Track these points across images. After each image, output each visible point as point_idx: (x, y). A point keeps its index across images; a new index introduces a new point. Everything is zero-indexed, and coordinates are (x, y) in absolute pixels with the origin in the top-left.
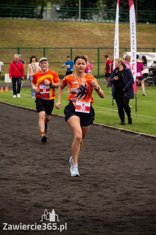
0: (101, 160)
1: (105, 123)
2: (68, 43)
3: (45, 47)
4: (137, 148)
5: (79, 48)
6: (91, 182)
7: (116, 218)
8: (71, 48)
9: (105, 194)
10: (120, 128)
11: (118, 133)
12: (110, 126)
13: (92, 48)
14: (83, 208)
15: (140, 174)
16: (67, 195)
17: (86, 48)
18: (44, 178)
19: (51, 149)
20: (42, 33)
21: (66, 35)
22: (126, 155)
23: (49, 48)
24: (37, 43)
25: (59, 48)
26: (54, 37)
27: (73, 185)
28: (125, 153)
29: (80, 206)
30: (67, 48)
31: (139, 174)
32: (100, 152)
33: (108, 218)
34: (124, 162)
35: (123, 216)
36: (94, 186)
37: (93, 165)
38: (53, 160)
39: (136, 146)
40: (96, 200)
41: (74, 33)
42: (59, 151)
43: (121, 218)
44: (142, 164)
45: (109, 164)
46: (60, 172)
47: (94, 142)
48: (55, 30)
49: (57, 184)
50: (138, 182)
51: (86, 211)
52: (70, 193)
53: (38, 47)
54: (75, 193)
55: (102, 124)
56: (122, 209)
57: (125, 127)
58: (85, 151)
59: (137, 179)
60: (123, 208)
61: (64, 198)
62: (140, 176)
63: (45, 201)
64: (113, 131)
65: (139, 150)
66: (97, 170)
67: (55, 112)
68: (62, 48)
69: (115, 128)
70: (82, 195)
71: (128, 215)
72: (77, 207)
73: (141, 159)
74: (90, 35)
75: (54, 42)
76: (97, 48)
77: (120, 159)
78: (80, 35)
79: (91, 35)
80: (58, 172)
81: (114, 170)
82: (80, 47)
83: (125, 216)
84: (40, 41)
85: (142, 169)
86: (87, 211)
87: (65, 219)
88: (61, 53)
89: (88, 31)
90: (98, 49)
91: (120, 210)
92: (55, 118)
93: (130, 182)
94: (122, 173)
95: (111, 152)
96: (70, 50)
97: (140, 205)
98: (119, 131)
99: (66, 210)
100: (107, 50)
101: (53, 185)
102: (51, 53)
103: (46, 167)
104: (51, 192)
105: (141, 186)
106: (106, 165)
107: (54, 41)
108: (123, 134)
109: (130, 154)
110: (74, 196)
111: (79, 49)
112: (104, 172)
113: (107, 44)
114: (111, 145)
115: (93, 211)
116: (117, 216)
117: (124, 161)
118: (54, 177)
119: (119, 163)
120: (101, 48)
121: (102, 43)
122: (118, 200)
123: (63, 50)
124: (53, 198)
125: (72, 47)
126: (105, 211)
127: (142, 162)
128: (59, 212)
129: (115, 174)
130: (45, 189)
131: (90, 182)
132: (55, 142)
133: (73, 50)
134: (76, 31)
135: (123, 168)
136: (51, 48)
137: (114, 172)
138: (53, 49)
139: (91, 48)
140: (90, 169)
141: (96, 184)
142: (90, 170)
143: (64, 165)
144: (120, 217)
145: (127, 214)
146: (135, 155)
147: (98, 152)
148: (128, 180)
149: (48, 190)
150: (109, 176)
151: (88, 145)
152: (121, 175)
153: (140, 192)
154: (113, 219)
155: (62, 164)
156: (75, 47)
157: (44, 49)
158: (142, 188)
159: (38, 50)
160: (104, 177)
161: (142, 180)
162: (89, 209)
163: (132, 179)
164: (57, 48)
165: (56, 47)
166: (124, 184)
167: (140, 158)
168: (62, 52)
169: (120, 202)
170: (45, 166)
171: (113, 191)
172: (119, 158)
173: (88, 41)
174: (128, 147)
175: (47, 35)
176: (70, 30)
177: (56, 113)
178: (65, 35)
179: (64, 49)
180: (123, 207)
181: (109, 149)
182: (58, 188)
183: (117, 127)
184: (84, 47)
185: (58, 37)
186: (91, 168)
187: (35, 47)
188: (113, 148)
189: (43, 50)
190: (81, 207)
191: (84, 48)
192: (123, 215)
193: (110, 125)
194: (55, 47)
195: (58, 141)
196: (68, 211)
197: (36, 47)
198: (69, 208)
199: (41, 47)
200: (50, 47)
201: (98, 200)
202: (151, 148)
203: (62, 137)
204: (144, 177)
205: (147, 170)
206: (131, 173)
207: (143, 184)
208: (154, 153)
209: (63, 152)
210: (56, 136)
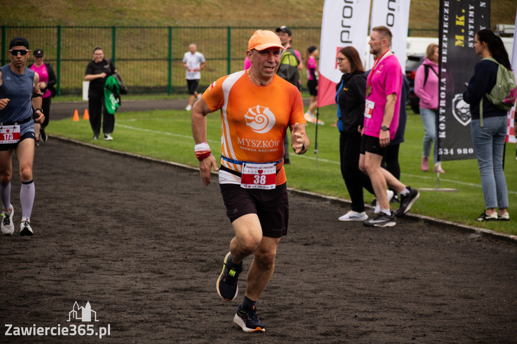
0: (286, 263)
1: (298, 186)
3: (172, 25)
4: (365, 237)
5: (246, 28)
6: (262, 308)
8: (229, 28)
9: (290, 333)
10: (330, 195)
11: (325, 206)
12: (308, 193)
15: (370, 292)
16: (207, 334)
18: (159, 299)
19: (179, 240)
22: (341, 253)
23: (180, 27)
24: (155, 17)
25: (202, 28)
26: (192, 4)
28: (338, 248)
30: (219, 28)
31: (366, 292)
32: (285, 245)
34: (335, 266)
38: (181, 261)
39: (363, 233)
42: (195, 243)
44: (374, 271)
45: (302, 271)
46: (194, 287)
50: (364, 308)
52: (214, 331)
53: (156, 25)
55: (291, 187)
57: (340, 195)
59: (363, 302)
62: (370, 295)
64: (314, 203)
65: (370, 241)
66: (276, 283)
67: (190, 163)
68: (208, 28)
69: (319, 195)
73: (374, 260)
75: (191, 14)
77: (327, 260)
80: (192, 287)
81: (313, 283)
82: (248, 25)
84: (161, 13)
85: (373, 281)
88: (207, 37)
92: (190, 175)
93: (346, 307)
94: (330, 290)
95: (307, 246)
96: (225, 31)
98: (328, 202)
100: (308, 31)
101: (179, 313)
102: (186, 38)
103: (166, 277)
104: (172, 327)
105: (370, 316)
106: (296, 272)
107: (192, 12)
108: (336, 209)
109: (349, 249)
111: (245, 30)
112: (292, 286)
113: (308, 20)
114: (310, 232)
117: (336, 264)
118: (182, 297)
119: (324, 268)
120: (295, 28)
121: (296, 17)
123: (211, 31)
125: (231, 25)
129: (316, 290)
130: (161, 321)
132: (187, 225)
133: (233, 32)
135: (332, 279)
136: (184, 28)
137: (312, 287)
138: (189, 30)
141: (273, 313)
143: (205, 271)
146: (361, 253)
148: (344, 303)
149: (168, 324)
150: (302, 296)
152: (327, 293)
153: (367, 328)
155: (201, 271)
156: (237, 25)
157: (170, 28)
158: (372, 320)
159: (156, 31)
160: (291, 298)
161: (372, 303)
163: (352, 302)
164: (198, 28)
165: (196, 25)
166: (334, 312)
167: (372, 258)
168: (209, 34)
170: (163, 275)
171: (309, 325)
172: (325, 258)
173: (266, 13)
174: (346, 235)
177: (191, 165)
179: (214, 30)
181: (304, 239)
182: (189, 320)
183: (322, 194)
184: (256, 25)
185: (200, 3)
187: (149, 26)
188: (313, 238)
189: (166, 31)
193: (309, 191)
194: (192, 26)
195: (195, 222)
197: (152, 25)
199: (163, 25)
200: (182, 25)
202: (396, 237)
203: (204, 214)
204: (378, 298)
205: (386, 284)
206: (350, 289)
207: (374, 312)
208: (402, 248)
209: (203, 245)
210: (189, 212)
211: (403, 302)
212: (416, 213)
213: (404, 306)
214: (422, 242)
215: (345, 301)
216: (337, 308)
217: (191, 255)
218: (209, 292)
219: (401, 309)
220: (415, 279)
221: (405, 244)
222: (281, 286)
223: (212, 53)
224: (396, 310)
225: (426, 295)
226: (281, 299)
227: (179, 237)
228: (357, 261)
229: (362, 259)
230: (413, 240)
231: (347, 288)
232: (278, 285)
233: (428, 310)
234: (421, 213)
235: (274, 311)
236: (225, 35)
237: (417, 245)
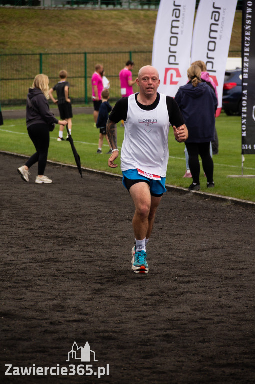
0: (123, 238)
2: (80, 45)
3: (42, 52)
4: (185, 216)
5: (98, 53)
6: (103, 275)
7: (140, 335)
8: (85, 54)
9: (124, 294)
13: (120, 53)
14: (85, 317)
15: (187, 260)
16: (60, 296)
17: (109, 53)
18: (25, 269)
19: (42, 220)
20: (38, 29)
21: (77, 31)
22: (166, 228)
23: (49, 54)
24: (30, 47)
25: (65, 54)
26: (57, 36)
27: (73, 280)
28: (164, 225)
29: (81, 314)
30: (78, 54)
31: (184, 260)
32: (123, 223)
33: (127, 335)
35: (151, 331)
36: (108, 281)
37: (109, 245)
39: (184, 212)
40: (108, 304)
41: (90, 29)
42: (54, 223)
43: (147, 335)
44: (191, 243)
46: (52, 259)
47: (114, 208)
48: (59, 24)
49: (47, 278)
50: (182, 273)
51: (90, 323)
52: (65, 294)
53: (30, 53)
54: (75, 293)
56: (151, 319)
58: (97, 223)
59: (181, 269)
60: (154, 317)
61: (55, 302)
62: (187, 262)
63: (23, 307)
65: (189, 218)
66: (115, 254)
67: (53, 159)
68: (70, 54)
70: (86, 297)
71: (161, 330)
72: (76, 317)
73: (191, 234)
74: (116, 32)
75: (57, 44)
76: (127, 53)
78: (99, 31)
79: (118, 31)
80: (50, 259)
82: (100, 51)
83: (156, 330)
84: (34, 43)
85: (190, 251)
86: (93, 322)
87: (53, 337)
88: (69, 61)
89: (113, 24)
90: (130, 53)
91: (148, 321)
92: (53, 169)
93: (168, 273)
96: (83, 56)
97: (182, 311)
99: (57, 322)
101: (39, 280)
102: (53, 62)
103: (30, 251)
104: (34, 292)
105: (186, 280)
107: (57, 42)
109: (172, 225)
110: (72, 297)
111: (98, 55)
113: (145, 46)
115: (103, 322)
116: (142, 330)
117: (162, 237)
118: (42, 266)
120: (135, 52)
121: (136, 44)
122: (145, 305)
123: (72, 56)
124: (37, 302)
125: (87, 51)
126: (123, 323)
127: (191, 240)
128: (45, 325)
130: (25, 287)
131: (101, 275)
132: (49, 209)
133: (88, 56)
134: (93, 24)
136: (52, 54)
138: (55, 56)
139: (117, 53)
140: (103, 252)
141: (112, 278)
142: (104, 255)
143: (60, 245)
144: (146, 332)
145: (159, 327)
146: (181, 228)
147: (120, 223)
149: (31, 289)
151: (103, 212)
153: (184, 289)
154: (135, 336)
156: (92, 52)
157: (41, 55)
158: (188, 283)
159: (30, 57)
160: (126, 266)
161: (189, 269)
162: (96, 320)
163: (173, 268)
164: (62, 54)
165: (61, 52)
166: (158, 277)
167: (189, 232)
168: (70, 59)
169: (148, 307)
170: (29, 249)
171: (138, 288)
173: (113, 42)
174: (170, 214)
175: (46, 33)
176: (83, 24)
177: (55, 161)
178: (75, 32)
179: (74, 55)
180: (154, 315)
182: (47, 286)
184: (106, 51)
185: (63, 35)
186: (105, 251)
187: (25, 53)
189: (38, 57)
190: (81, 317)
191: (107, 53)
192: (153, 329)
194: (58, 52)
196: (60, 324)
197: (28, 53)
198: (62, 320)
199: (35, 53)
200: (50, 52)
201: (112, 305)
202: (209, 215)
203: (63, 199)
204: (193, 264)
205: (200, 253)
206: (172, 257)
207: (190, 276)
208: (214, 224)
209: (60, 224)
210: (51, 198)
211: (213, 267)
212: (225, 196)
213: (213, 271)
214: (229, 219)
215: (167, 268)
216: (161, 273)
217: (51, 232)
218: (63, 262)
219: (211, 273)
220: (222, 248)
221: (216, 220)
222: (119, 256)
223: (73, 72)
224: (207, 274)
225: (231, 262)
226: (118, 267)
227: (43, 218)
228: (178, 235)
229: (182, 233)
230: (222, 217)
231: (170, 257)
232: (116, 256)
233: (232, 274)
234: (228, 196)
235: (113, 277)
236: (83, 59)
237: (225, 221)
